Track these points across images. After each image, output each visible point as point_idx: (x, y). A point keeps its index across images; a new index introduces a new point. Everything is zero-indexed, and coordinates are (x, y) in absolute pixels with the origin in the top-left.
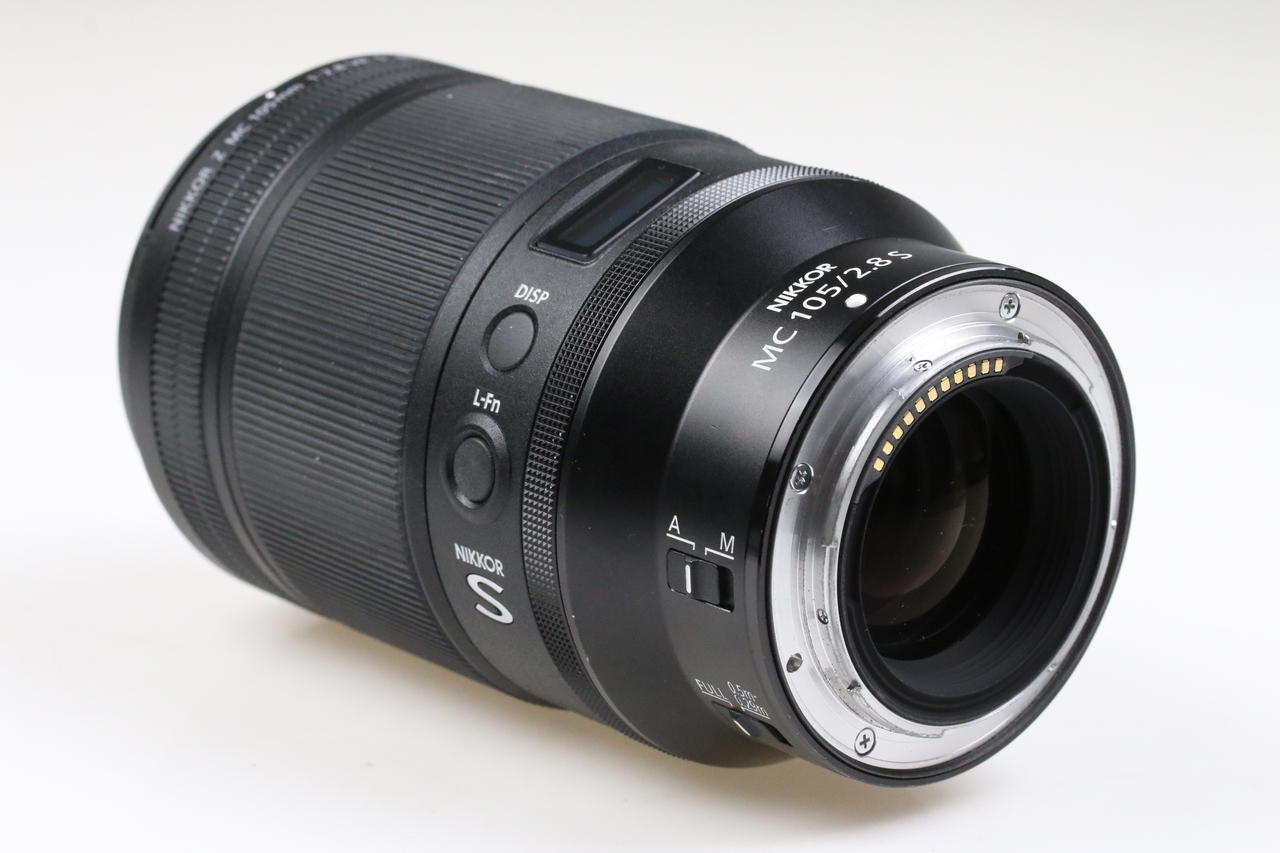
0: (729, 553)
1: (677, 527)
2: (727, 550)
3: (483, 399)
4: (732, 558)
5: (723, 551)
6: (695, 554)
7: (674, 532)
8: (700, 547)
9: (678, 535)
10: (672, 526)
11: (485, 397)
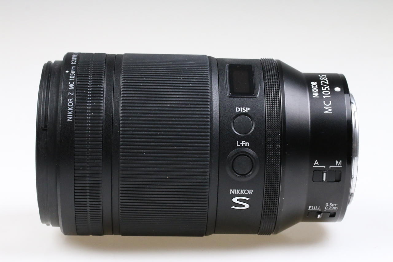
0: (340, 165)
1: (317, 163)
2: (339, 165)
3: (240, 144)
4: (341, 167)
5: (337, 165)
6: (326, 169)
7: (316, 165)
8: (327, 167)
9: (318, 166)
10: (315, 163)
11: (242, 143)
